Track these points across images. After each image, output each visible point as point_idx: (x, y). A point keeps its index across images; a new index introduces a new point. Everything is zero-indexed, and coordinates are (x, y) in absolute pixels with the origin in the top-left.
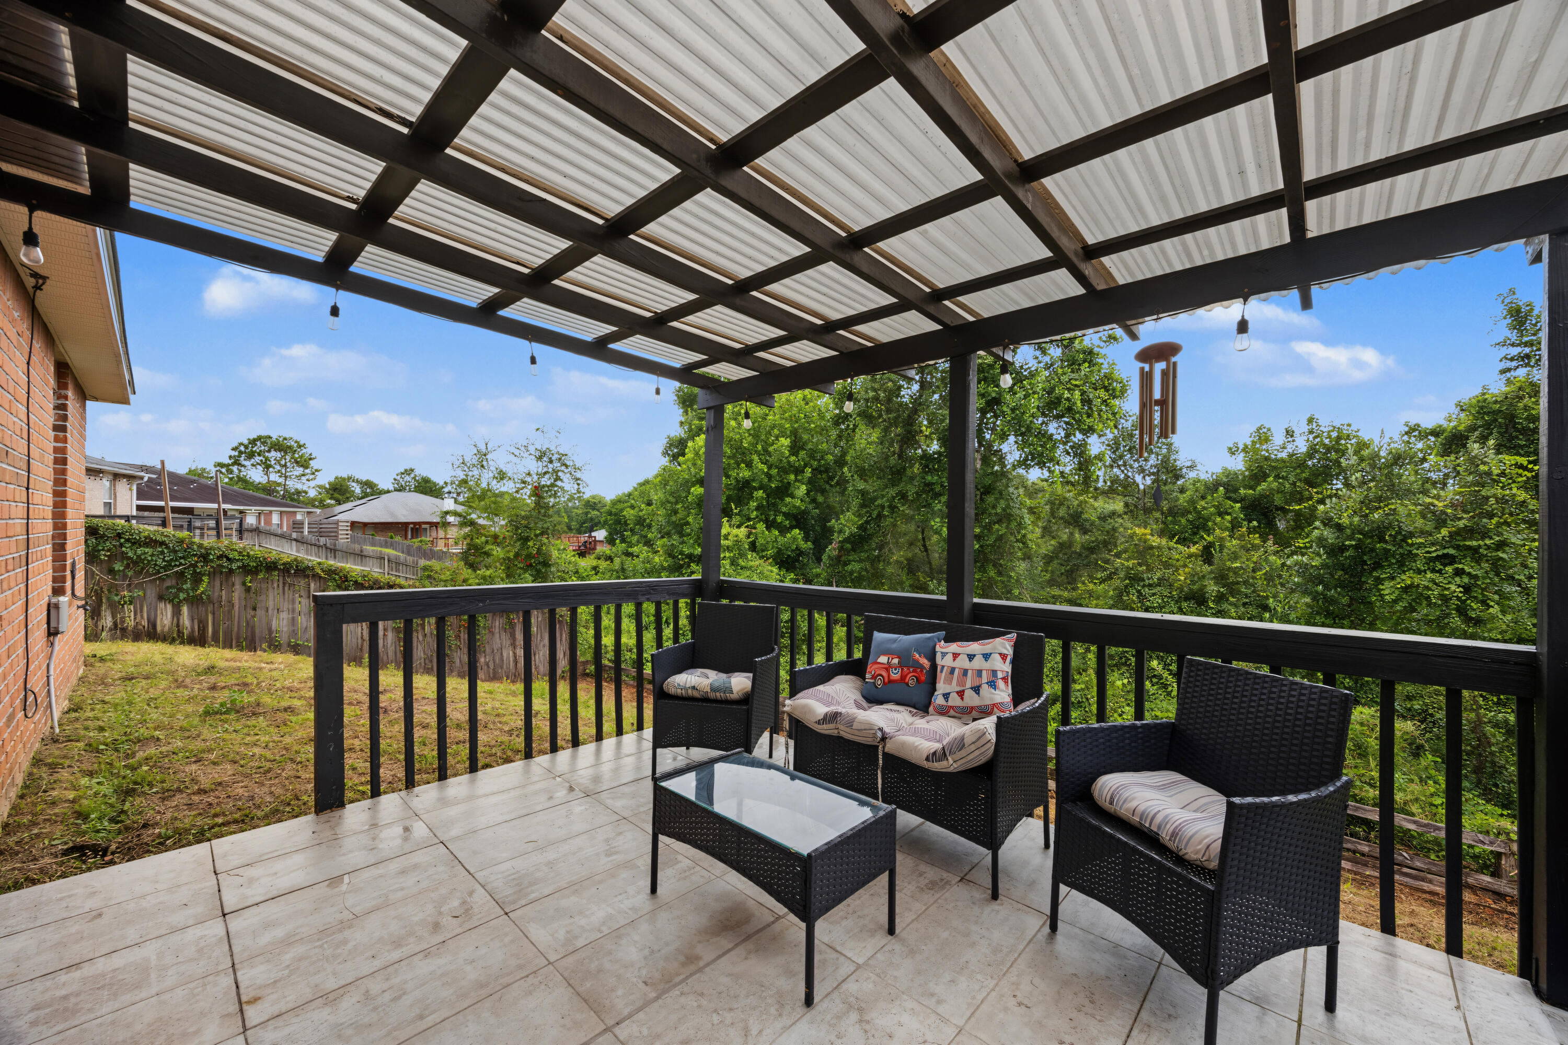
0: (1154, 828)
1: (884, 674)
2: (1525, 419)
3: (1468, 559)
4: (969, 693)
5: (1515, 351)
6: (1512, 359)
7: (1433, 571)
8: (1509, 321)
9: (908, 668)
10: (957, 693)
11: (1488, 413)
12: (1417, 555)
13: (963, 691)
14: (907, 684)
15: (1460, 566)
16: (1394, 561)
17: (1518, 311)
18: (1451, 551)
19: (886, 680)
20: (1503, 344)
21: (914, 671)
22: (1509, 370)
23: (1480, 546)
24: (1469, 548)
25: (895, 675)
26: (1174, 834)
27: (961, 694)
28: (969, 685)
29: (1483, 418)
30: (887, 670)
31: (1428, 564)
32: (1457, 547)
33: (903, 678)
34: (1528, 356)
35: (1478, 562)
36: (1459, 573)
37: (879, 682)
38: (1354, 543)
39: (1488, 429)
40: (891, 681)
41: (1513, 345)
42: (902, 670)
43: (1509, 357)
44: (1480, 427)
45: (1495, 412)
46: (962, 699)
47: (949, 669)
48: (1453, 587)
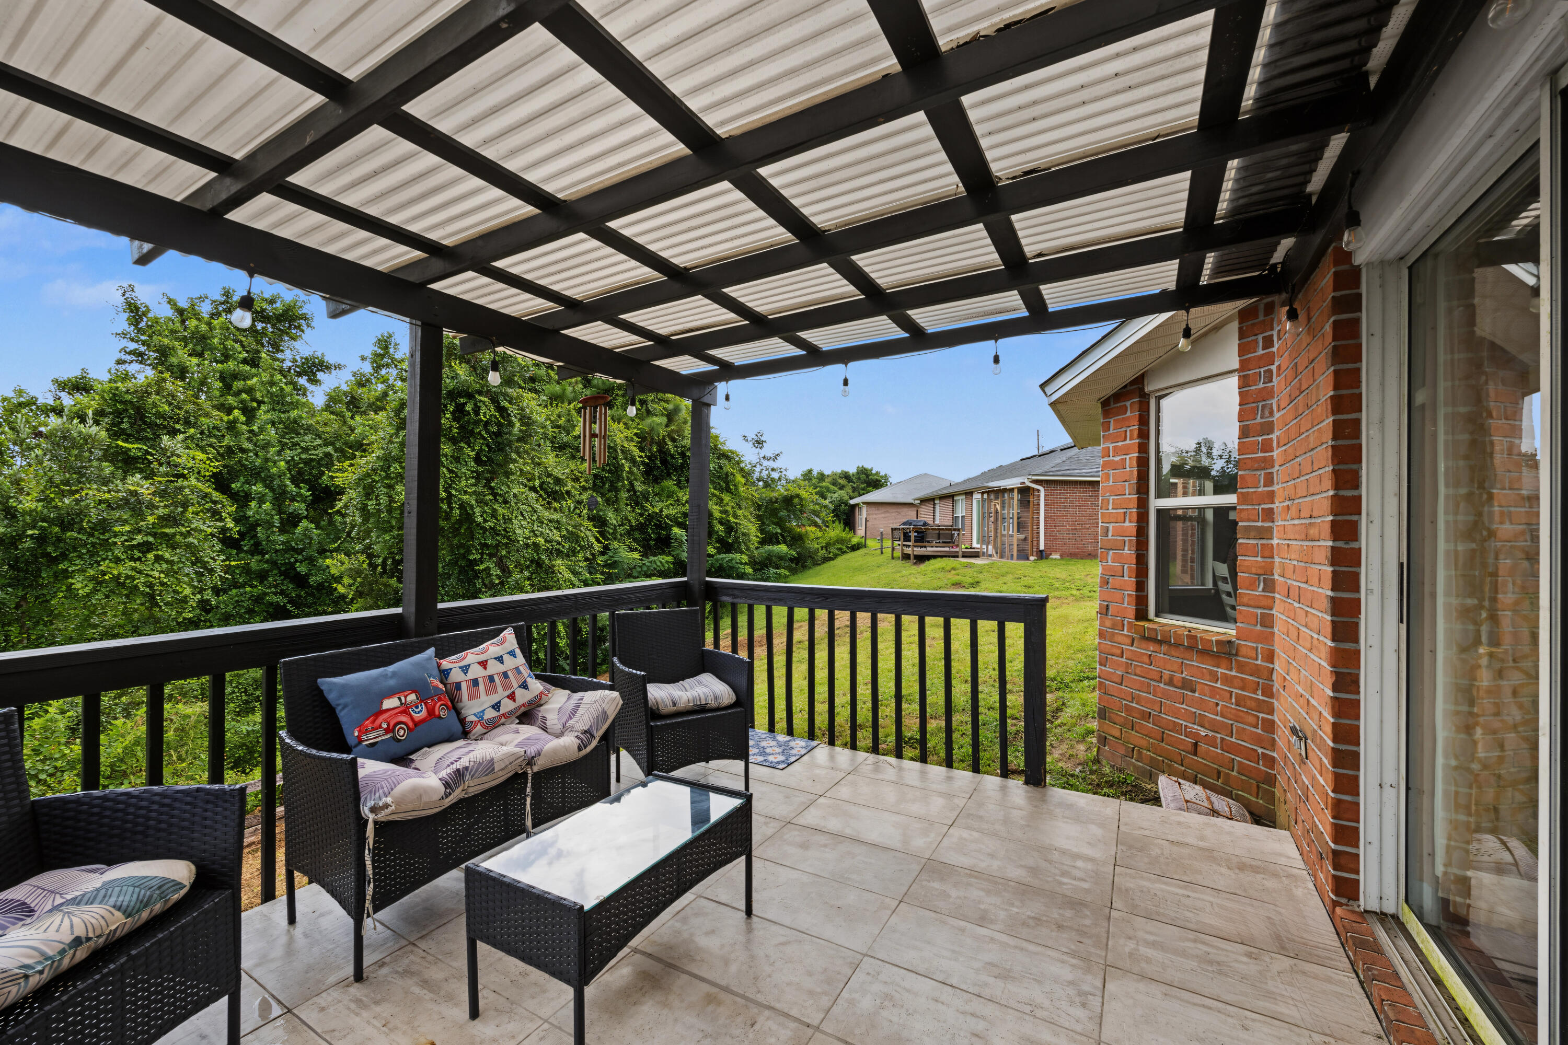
0: (703, 702)
1: (404, 718)
2: (154, 414)
3: (164, 546)
4: (519, 693)
5: (132, 346)
6: (130, 353)
7: (132, 559)
8: (126, 315)
9: (432, 698)
10: (508, 697)
11: (121, 402)
12: (115, 543)
13: (514, 693)
14: (439, 717)
15: (160, 553)
16: (84, 551)
17: (137, 309)
18: (151, 539)
19: (411, 724)
20: (124, 335)
21: (440, 699)
22: (124, 362)
23: (174, 534)
24: (166, 535)
25: (420, 713)
26: (716, 698)
27: (512, 697)
28: (515, 685)
29: (115, 405)
30: (405, 712)
31: (126, 552)
32: (154, 535)
33: (431, 712)
34: (141, 354)
35: (173, 548)
36: (158, 559)
37: (402, 732)
38: (37, 532)
39: (118, 417)
40: (417, 724)
41: (132, 340)
42: (426, 704)
43: (128, 350)
44: (109, 413)
45: (124, 402)
46: (514, 701)
47: (487, 680)
48: (156, 574)
